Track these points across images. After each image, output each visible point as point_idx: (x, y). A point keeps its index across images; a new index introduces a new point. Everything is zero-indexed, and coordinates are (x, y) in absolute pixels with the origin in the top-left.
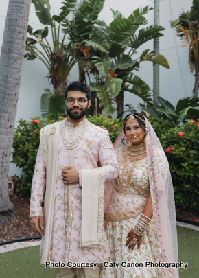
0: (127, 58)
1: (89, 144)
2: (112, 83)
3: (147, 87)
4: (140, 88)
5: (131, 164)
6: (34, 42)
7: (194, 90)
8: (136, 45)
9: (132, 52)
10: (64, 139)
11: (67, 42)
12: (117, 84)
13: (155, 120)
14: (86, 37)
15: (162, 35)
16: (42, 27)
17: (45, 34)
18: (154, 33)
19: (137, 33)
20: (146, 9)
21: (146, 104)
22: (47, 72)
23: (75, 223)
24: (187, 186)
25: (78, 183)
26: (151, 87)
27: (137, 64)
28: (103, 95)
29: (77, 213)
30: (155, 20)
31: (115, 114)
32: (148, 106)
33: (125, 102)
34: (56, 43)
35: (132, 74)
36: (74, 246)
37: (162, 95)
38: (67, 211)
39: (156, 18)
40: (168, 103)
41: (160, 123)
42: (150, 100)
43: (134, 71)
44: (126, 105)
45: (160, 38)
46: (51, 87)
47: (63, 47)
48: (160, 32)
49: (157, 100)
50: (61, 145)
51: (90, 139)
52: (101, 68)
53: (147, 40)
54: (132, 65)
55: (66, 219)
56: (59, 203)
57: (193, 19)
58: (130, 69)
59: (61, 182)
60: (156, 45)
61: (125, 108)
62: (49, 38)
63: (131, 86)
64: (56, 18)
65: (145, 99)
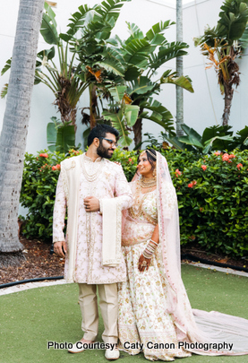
0: (146, 80)
1: (107, 176)
2: (128, 111)
3: (169, 114)
4: (161, 115)
5: (142, 195)
6: (39, 64)
7: (224, 116)
8: (156, 65)
9: (151, 72)
10: (84, 172)
11: (76, 63)
12: (133, 111)
13: (177, 152)
14: (99, 59)
15: (185, 53)
16: (48, 47)
17: (51, 55)
18: (177, 51)
19: (156, 52)
20: (167, 24)
21: (167, 133)
22: (53, 98)
23: (97, 245)
24: (211, 224)
25: (99, 210)
26: (174, 113)
27: (157, 87)
28: (118, 125)
29: (98, 237)
30: (177, 35)
31: (132, 146)
32: (170, 135)
33: (144, 131)
34: (63, 65)
35: (151, 99)
36: (96, 265)
37: (186, 122)
38: (89, 235)
39: (179, 33)
40: (193, 132)
41: (184, 155)
42: (173, 128)
43: (153, 96)
44: (145, 135)
45: (184, 57)
46: (59, 115)
47: (72, 70)
48: (184, 49)
49: (180, 129)
50: (82, 177)
51: (108, 173)
52: (115, 94)
53: (169, 59)
54: (151, 89)
55: (89, 242)
56: (82, 228)
57: (220, 35)
58: (149, 93)
59: (83, 210)
60: (179, 64)
61: (144, 138)
62: (56, 59)
63: (150, 113)
64: (63, 36)
65: (166, 128)
